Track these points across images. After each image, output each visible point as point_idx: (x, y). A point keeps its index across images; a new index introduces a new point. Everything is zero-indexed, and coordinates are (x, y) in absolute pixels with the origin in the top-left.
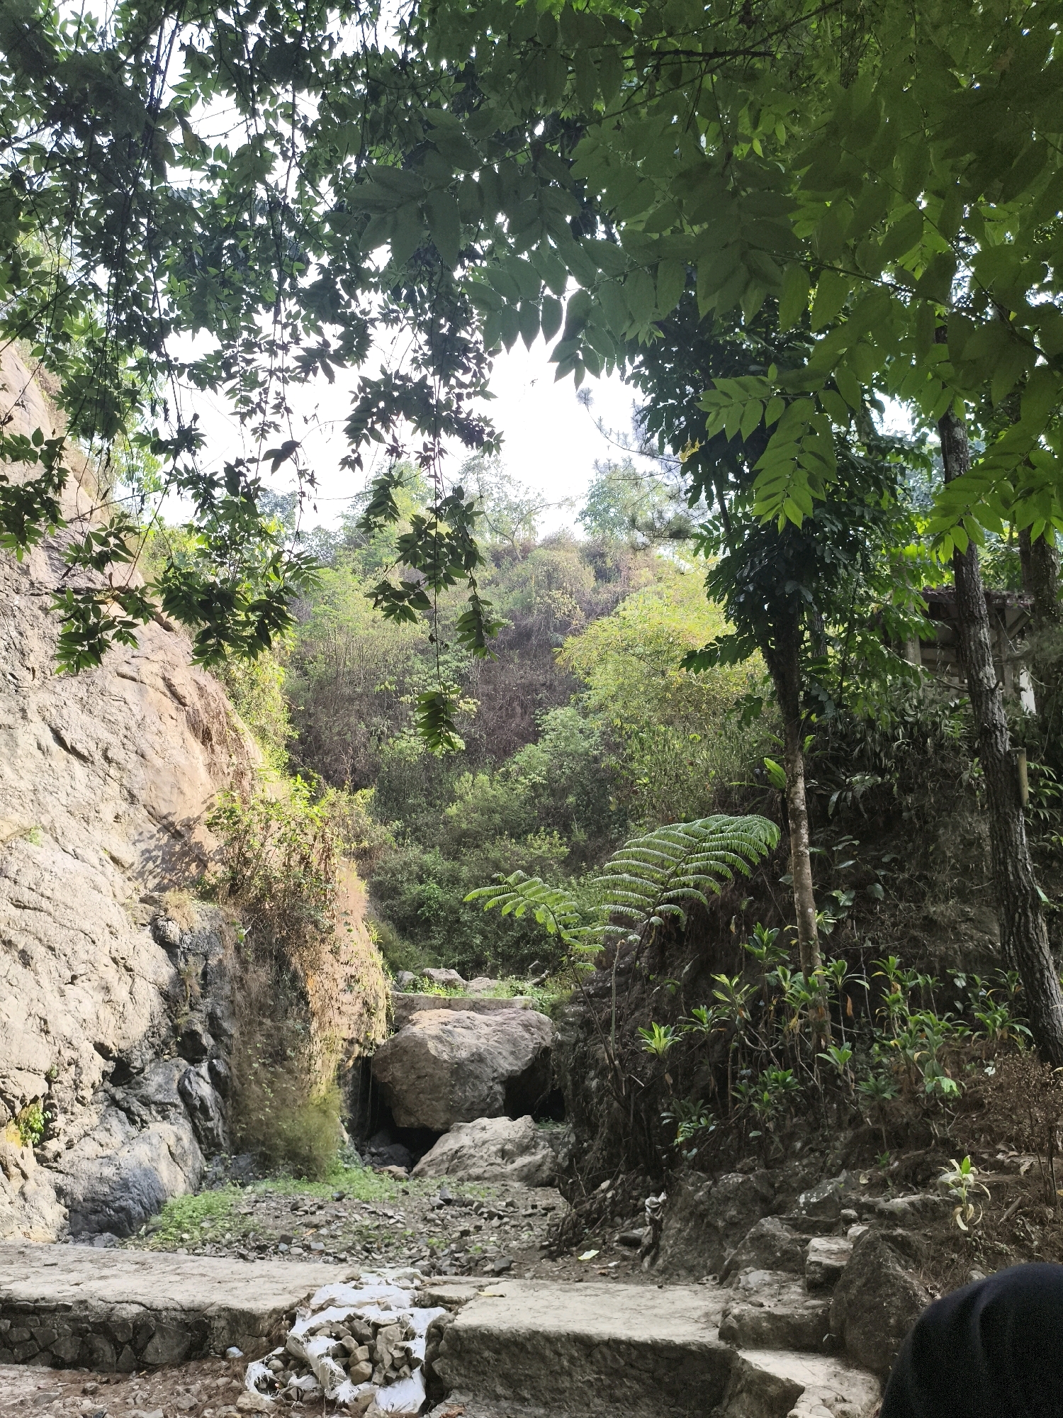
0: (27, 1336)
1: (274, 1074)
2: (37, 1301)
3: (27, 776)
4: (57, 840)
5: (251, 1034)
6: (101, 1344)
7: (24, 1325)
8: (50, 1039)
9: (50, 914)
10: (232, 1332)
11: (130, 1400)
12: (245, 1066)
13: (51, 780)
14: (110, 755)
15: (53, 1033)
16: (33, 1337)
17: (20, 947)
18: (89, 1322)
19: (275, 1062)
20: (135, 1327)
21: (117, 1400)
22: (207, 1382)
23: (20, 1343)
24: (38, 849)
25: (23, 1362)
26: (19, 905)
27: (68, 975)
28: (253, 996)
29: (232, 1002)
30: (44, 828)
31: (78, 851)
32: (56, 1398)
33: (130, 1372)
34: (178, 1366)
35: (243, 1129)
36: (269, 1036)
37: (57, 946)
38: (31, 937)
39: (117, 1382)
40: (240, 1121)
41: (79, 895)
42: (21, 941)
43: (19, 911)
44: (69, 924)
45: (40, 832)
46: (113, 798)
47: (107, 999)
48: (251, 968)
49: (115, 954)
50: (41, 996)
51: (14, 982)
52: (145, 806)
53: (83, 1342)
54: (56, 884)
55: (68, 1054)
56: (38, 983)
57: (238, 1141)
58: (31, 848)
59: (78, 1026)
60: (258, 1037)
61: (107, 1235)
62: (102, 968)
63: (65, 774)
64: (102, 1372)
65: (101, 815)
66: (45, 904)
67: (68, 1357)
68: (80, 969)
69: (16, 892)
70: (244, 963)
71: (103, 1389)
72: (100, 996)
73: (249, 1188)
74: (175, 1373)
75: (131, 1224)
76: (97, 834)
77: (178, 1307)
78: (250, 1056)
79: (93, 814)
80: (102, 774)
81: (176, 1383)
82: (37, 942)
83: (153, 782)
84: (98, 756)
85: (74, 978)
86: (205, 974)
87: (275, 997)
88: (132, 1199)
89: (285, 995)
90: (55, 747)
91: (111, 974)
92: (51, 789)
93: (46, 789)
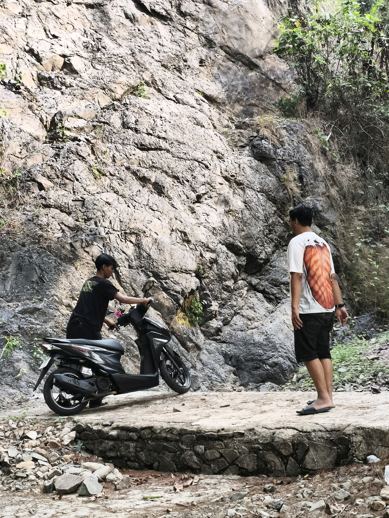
0: (218, 455)
1: (377, 250)
2: (219, 431)
3: (124, 43)
4: (159, 91)
5: (350, 220)
6: (271, 457)
7: (214, 448)
8: (192, 246)
9: (168, 151)
10: (368, 444)
11: (299, 495)
12: (349, 246)
13: (143, 42)
14: (183, 9)
15: (193, 241)
16: (222, 456)
17: (153, 180)
18: (259, 443)
19: (376, 240)
20: (293, 444)
21: (289, 495)
22: (355, 480)
23: (213, 460)
24: (147, 101)
25: (219, 473)
26: (143, 148)
27: (193, 196)
28: (345, 189)
29: (328, 197)
30: (147, 84)
31: (178, 96)
32: (245, 495)
33: (297, 476)
34: (332, 470)
35: (359, 295)
36: (366, 220)
37: (180, 175)
38: (159, 172)
39: (289, 483)
40: (355, 290)
41: (187, 132)
42: (153, 176)
43: (144, 154)
44: (185, 157)
45: (145, 87)
46: (194, 47)
47: (227, 209)
48: (338, 166)
49: (226, 174)
50: (177, 215)
51: (155, 208)
52: (221, 47)
53: (258, 457)
54: (167, 127)
55: (208, 256)
56: (172, 205)
57: (357, 305)
58: (141, 101)
59: (210, 234)
60: (357, 222)
61: (268, 384)
62: (218, 186)
63: (152, 35)
64: (277, 477)
65: (189, 63)
66: (163, 144)
67: (250, 468)
68: (202, 190)
69: (138, 138)
70: (332, 163)
71: (278, 488)
72: (221, 209)
73: (373, 340)
74: (331, 475)
75: (284, 375)
76: (190, 81)
77: (323, 429)
78: (352, 238)
79: (182, 64)
80: (181, 28)
81: (332, 482)
82: (164, 174)
83: (223, 26)
84: (174, 13)
85: (199, 197)
86: (301, 178)
87: (365, 187)
88: (282, 356)
89: (373, 184)
90: (139, 14)
91: (225, 190)
92: (145, 50)
93: (140, 51)
